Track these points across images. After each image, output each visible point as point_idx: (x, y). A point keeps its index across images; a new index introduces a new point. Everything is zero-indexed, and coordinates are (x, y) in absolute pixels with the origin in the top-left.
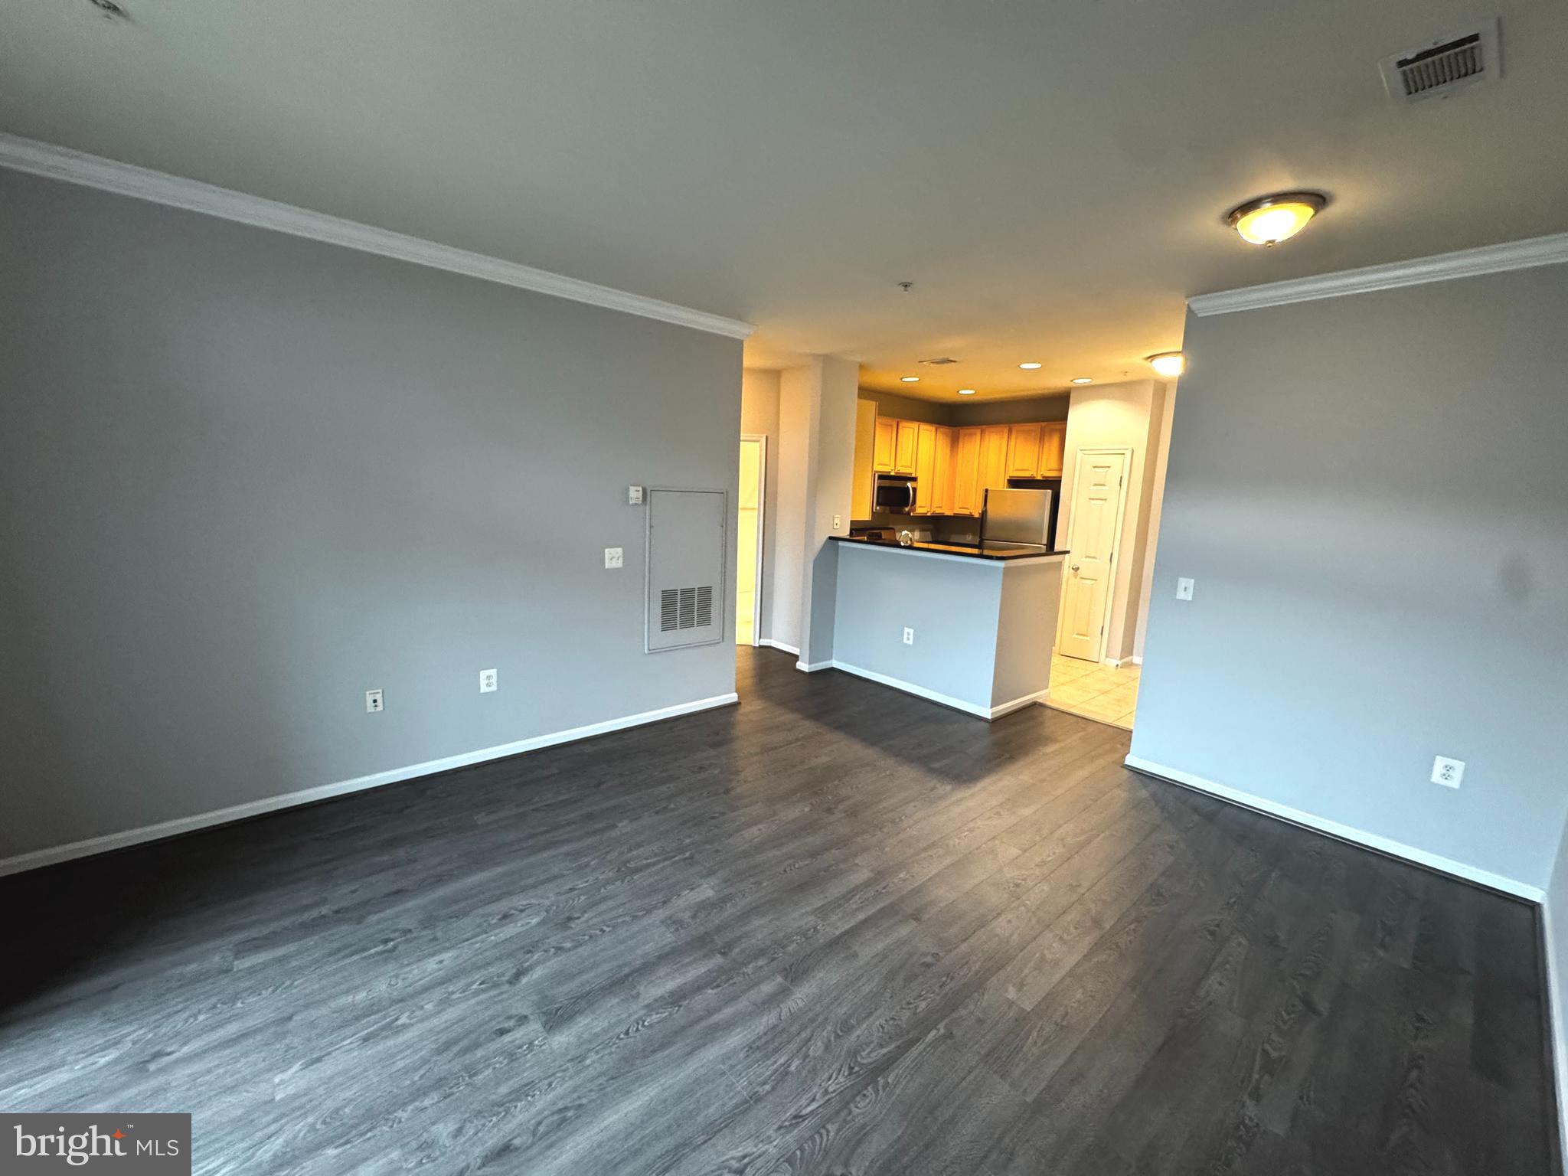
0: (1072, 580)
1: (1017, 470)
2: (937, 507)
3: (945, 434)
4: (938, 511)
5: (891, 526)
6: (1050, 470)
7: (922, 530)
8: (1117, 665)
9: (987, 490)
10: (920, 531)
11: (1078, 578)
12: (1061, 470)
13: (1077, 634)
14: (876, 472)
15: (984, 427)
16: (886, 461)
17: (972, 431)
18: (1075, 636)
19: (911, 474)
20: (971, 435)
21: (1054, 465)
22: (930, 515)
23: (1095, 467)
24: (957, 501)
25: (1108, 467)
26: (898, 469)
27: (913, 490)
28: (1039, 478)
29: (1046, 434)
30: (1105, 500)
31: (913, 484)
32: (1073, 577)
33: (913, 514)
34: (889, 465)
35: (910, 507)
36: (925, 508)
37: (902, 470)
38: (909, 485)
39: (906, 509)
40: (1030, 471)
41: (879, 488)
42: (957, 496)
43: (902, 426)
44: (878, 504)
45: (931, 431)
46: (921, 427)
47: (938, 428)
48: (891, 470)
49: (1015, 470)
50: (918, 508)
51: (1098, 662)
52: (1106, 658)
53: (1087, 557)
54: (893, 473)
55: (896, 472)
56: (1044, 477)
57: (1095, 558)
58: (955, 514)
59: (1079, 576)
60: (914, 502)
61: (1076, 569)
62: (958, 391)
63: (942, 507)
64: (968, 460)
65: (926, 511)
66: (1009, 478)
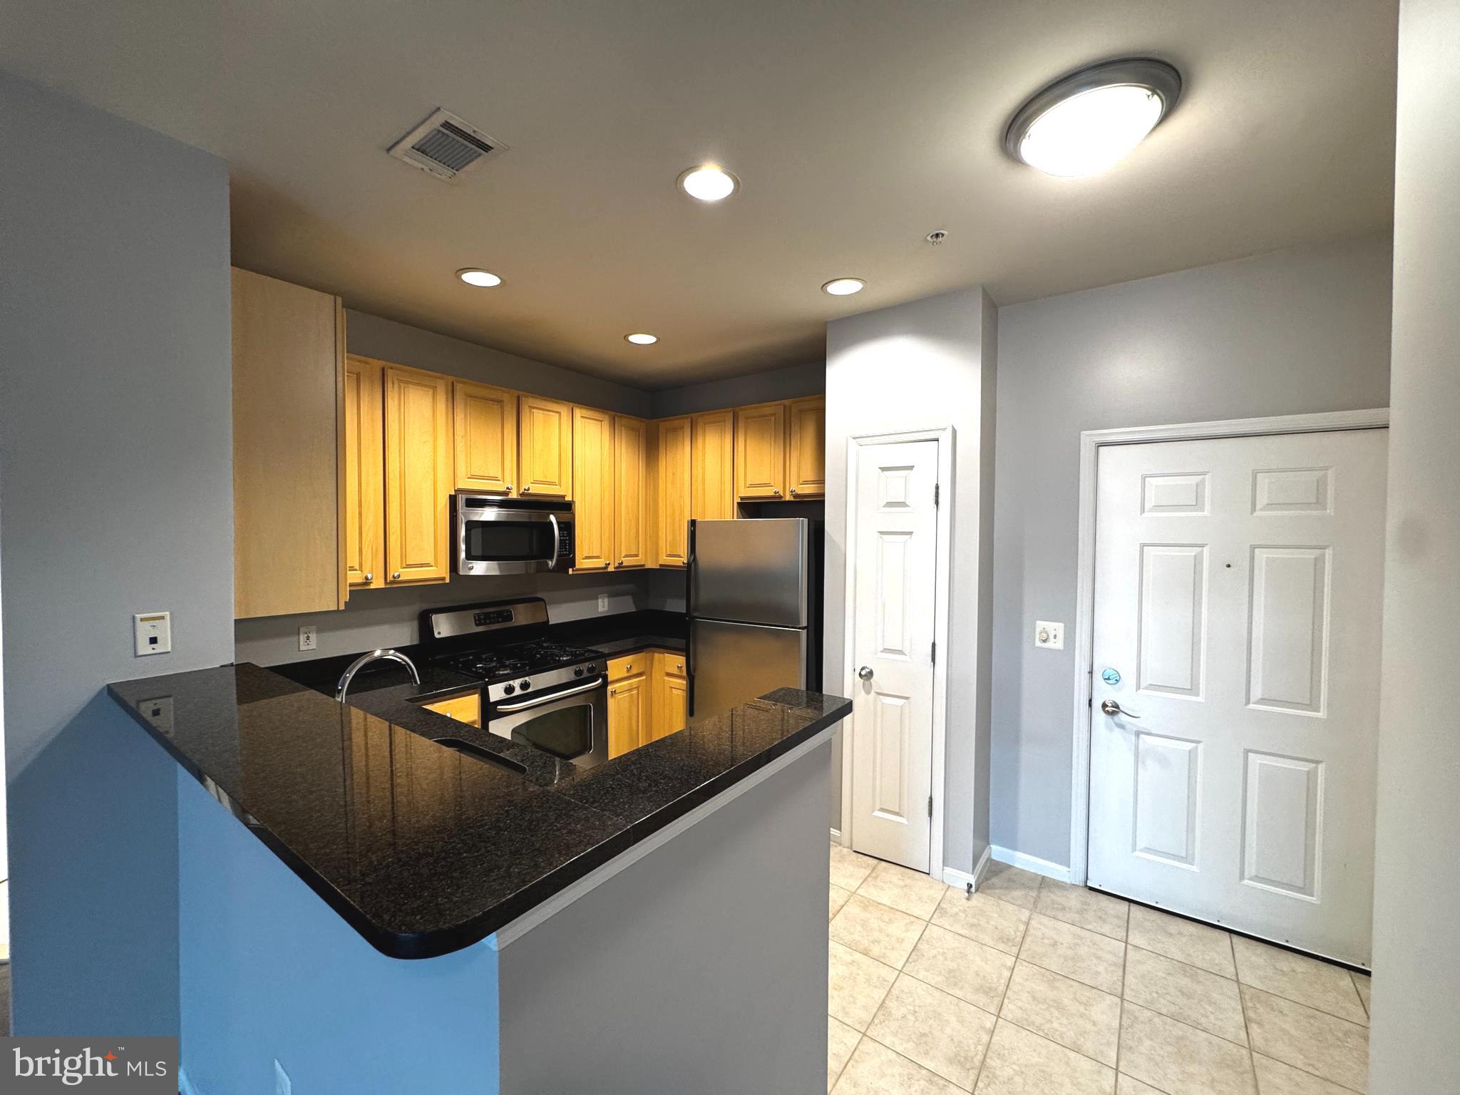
0: (862, 698)
1: (752, 486)
2: (626, 556)
3: (631, 429)
4: (628, 562)
5: (539, 595)
6: (805, 482)
7: (612, 595)
8: (970, 886)
9: (693, 523)
10: (609, 597)
11: (873, 693)
12: (821, 482)
13: (882, 810)
14: (459, 491)
15: (694, 415)
16: (494, 471)
17: (676, 423)
18: (877, 813)
19: (564, 497)
20: (676, 430)
21: (808, 472)
22: (613, 570)
23: (883, 469)
24: (662, 544)
25: (911, 468)
26: (527, 488)
27: (561, 525)
28: (788, 498)
29: (793, 419)
30: (911, 533)
31: (565, 516)
32: (863, 691)
33: (573, 570)
34: (500, 478)
35: (559, 556)
36: (598, 557)
37: (537, 489)
38: (552, 518)
39: (551, 564)
40: (772, 486)
41: (471, 525)
42: (662, 534)
43: (529, 406)
44: (470, 557)
45: (601, 421)
46: (578, 412)
47: (616, 418)
48: (508, 488)
49: (748, 485)
50: (583, 559)
51: (929, 874)
52: (944, 865)
53: (886, 650)
54: (514, 495)
55: (521, 492)
56: (797, 496)
57: (900, 652)
58: (661, 565)
59: (875, 689)
60: (570, 549)
61: (867, 675)
62: (626, 337)
63: (637, 556)
64: (673, 474)
65: (599, 563)
66: (739, 500)
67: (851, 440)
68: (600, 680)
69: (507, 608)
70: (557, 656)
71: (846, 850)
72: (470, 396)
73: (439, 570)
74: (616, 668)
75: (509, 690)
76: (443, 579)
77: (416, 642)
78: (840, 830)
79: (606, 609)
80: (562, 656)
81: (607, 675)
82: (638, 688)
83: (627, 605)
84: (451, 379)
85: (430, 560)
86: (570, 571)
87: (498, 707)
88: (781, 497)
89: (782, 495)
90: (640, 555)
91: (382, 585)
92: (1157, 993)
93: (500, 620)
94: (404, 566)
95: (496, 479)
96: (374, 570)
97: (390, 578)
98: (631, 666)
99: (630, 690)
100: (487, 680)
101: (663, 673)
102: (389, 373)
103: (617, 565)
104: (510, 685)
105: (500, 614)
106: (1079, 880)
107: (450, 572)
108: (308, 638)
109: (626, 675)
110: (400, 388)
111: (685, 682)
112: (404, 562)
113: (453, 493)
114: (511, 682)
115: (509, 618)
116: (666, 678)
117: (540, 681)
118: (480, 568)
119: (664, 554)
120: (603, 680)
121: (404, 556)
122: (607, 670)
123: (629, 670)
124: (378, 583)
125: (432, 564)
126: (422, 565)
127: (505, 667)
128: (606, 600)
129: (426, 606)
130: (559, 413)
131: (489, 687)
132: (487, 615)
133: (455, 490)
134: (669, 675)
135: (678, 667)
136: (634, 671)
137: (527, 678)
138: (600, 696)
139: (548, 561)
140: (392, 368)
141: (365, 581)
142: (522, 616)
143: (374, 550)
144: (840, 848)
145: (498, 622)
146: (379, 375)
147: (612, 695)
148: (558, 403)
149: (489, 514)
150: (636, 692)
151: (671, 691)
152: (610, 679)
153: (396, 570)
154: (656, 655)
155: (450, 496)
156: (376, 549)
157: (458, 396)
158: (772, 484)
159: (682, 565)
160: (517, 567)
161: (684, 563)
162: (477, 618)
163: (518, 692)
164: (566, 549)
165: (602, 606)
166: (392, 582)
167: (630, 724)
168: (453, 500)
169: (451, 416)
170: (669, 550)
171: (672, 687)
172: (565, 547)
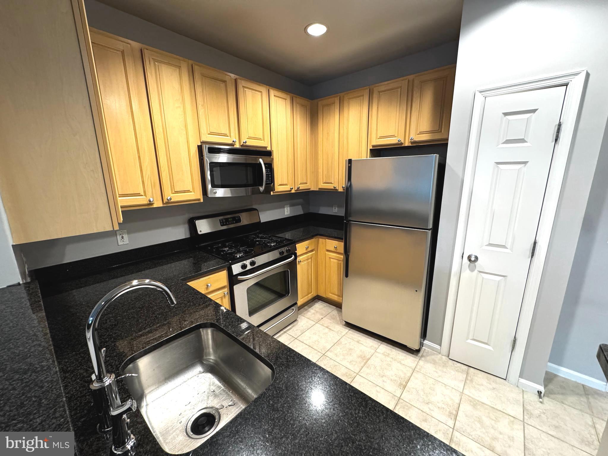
0: (466, 274)
1: (381, 137)
2: (301, 184)
3: (302, 106)
4: (302, 187)
5: (254, 207)
6: (421, 133)
7: (292, 205)
8: (540, 392)
9: (350, 161)
10: (290, 206)
11: (476, 271)
13: (474, 339)
14: (203, 143)
15: (342, 94)
16: (225, 131)
17: (330, 100)
18: (469, 341)
19: (266, 148)
21: (425, 125)
22: (294, 192)
23: (506, 114)
24: (320, 177)
25: (534, 111)
26: (245, 142)
27: (267, 165)
28: (407, 144)
29: (415, 88)
30: (525, 163)
31: (268, 159)
32: (468, 270)
33: (273, 193)
34: (228, 135)
35: (266, 184)
36: (286, 185)
37: (251, 143)
38: (261, 160)
39: (262, 189)
40: (396, 137)
41: (213, 165)
42: (320, 170)
43: (243, 86)
44: (214, 186)
45: (286, 99)
46: (273, 92)
47: (294, 98)
48: (233, 141)
49: (378, 137)
50: (279, 186)
51: (505, 380)
52: (520, 377)
53: (490, 245)
54: (237, 146)
55: (241, 145)
56: (415, 142)
57: (504, 247)
58: (319, 189)
59: (478, 268)
60: (272, 179)
61: (473, 260)
63: (306, 183)
64: (328, 133)
65: (286, 188)
66: (371, 148)
67: (478, 94)
68: (293, 257)
69: (237, 215)
70: (268, 243)
71: (444, 357)
72: (204, 76)
73: (196, 195)
74: (301, 248)
75: (244, 266)
76: (199, 200)
77: (188, 236)
78: (441, 346)
79: (289, 213)
80: (271, 243)
81: (296, 253)
82: (311, 258)
83: (299, 211)
84: (191, 62)
85: (190, 188)
86: (272, 193)
87: (239, 277)
88: (402, 144)
89: (403, 142)
90: (308, 183)
91: (161, 205)
93: (234, 222)
94: (174, 192)
95: (225, 135)
96: (154, 195)
97: (165, 201)
98: (308, 247)
99: (308, 259)
100: (230, 262)
101: (324, 250)
102: (146, 53)
103: (296, 189)
104: (244, 264)
105: (234, 218)
107: (203, 195)
108: (123, 238)
109: (305, 252)
110: (155, 64)
111: (342, 257)
112: (173, 190)
113: (200, 144)
114: (245, 262)
115: (239, 220)
116: (327, 253)
117: (261, 260)
118: (220, 193)
119: (322, 183)
120: (294, 256)
121: (172, 186)
122: (296, 250)
123: (307, 249)
124: (158, 204)
125: (191, 190)
126: (185, 192)
127: (239, 252)
128: (289, 208)
129: (192, 215)
130: (261, 92)
131: (232, 266)
132: (227, 220)
133: (201, 142)
134: (328, 251)
135: (335, 247)
136: (309, 249)
137: (253, 259)
138: (293, 266)
139: (259, 187)
140: (147, 49)
141: (149, 203)
142: (245, 220)
143: (153, 184)
144: (440, 355)
145: (233, 223)
146: (139, 54)
147: (299, 263)
148: (260, 85)
149: (223, 158)
150: (310, 260)
151: (330, 260)
152: (298, 255)
153: (169, 195)
154: (320, 239)
155: (198, 146)
157: (197, 76)
158: (396, 135)
159: (342, 189)
160: (241, 192)
161: (334, 187)
162: (221, 221)
163: (249, 267)
164: (269, 180)
165: (287, 212)
166: (167, 203)
167: (308, 277)
168: (200, 148)
169: (193, 91)
170: (324, 180)
171: (330, 258)
172: (269, 179)
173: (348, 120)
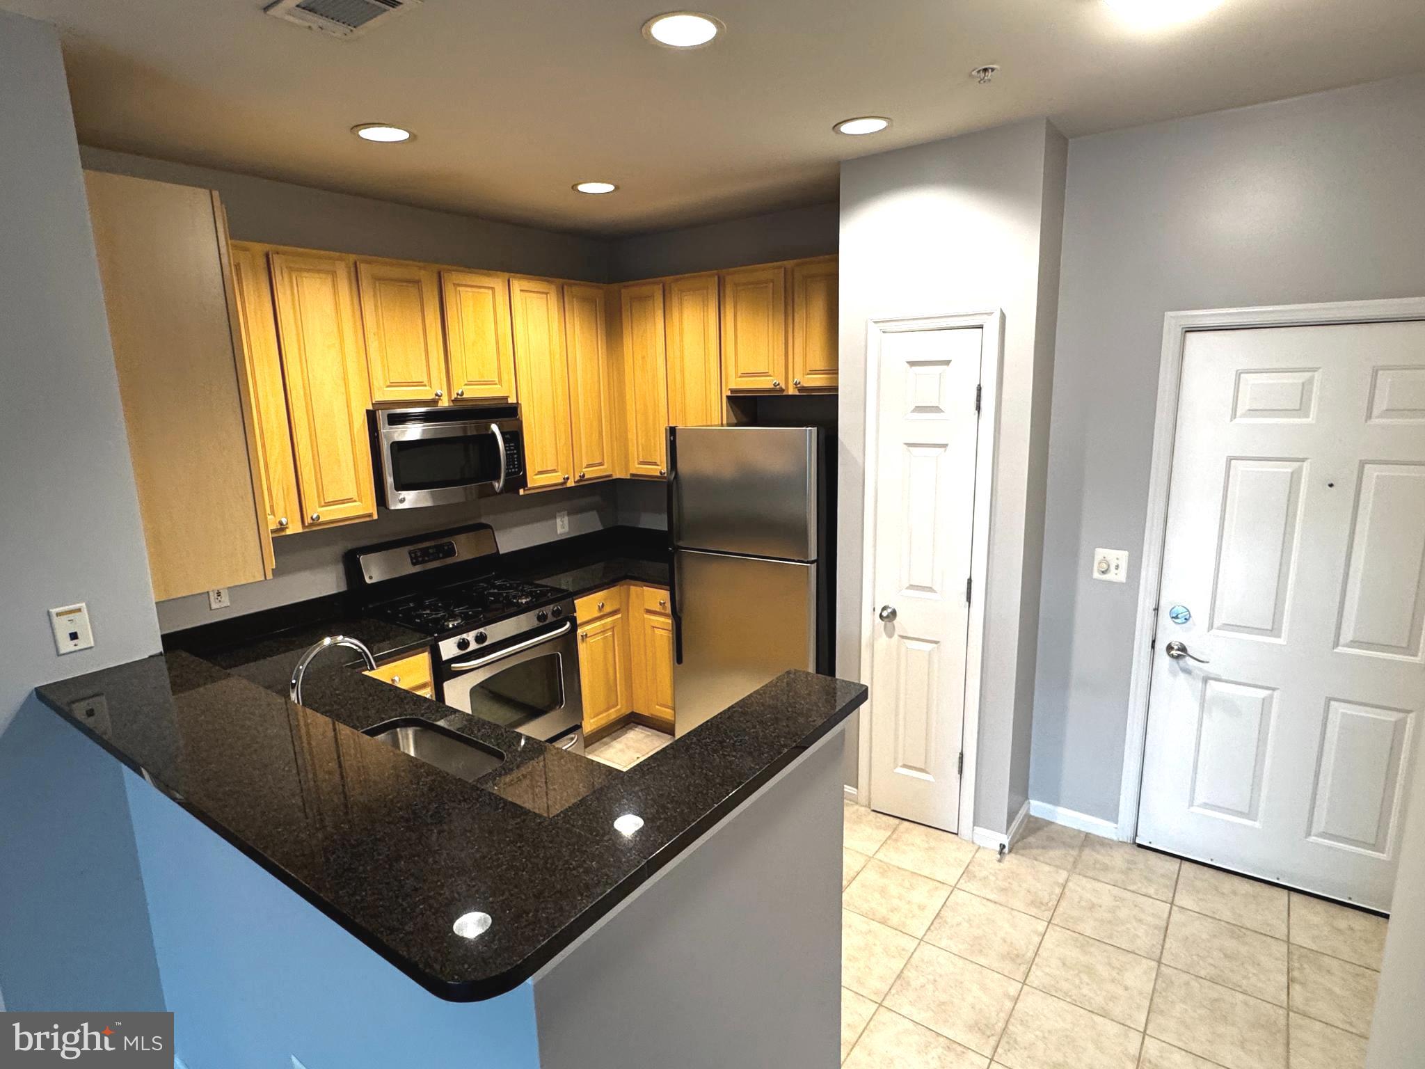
0: (883, 641)
1: (745, 375)
2: (588, 466)
3: (584, 300)
4: (591, 473)
5: (484, 520)
6: (814, 372)
7: (573, 512)
8: (1003, 847)
9: (672, 431)
10: (569, 514)
11: (896, 637)
12: (833, 371)
13: (905, 766)
14: (377, 405)
15: (668, 279)
16: (418, 373)
17: (645, 290)
18: (900, 770)
19: (506, 398)
20: (644, 299)
21: (817, 359)
22: (573, 484)
23: (912, 364)
24: (632, 449)
25: (947, 362)
26: (460, 393)
27: (508, 436)
28: (791, 391)
29: (796, 288)
30: (945, 446)
31: (510, 424)
32: (884, 634)
33: (524, 490)
34: (426, 383)
35: (507, 475)
36: (554, 471)
37: (472, 392)
38: (494, 428)
39: (498, 485)
40: (770, 376)
41: (399, 447)
42: (631, 436)
43: (454, 284)
44: (401, 486)
45: (547, 293)
46: (517, 285)
47: (565, 287)
48: (437, 395)
49: (739, 374)
50: (536, 475)
51: (957, 834)
52: (974, 825)
53: (912, 587)
54: (445, 403)
55: (453, 398)
56: (802, 389)
57: (930, 589)
58: (632, 475)
59: (898, 631)
60: (519, 463)
61: (889, 616)
62: (574, 187)
63: (601, 464)
64: (643, 358)
65: (554, 479)
66: (729, 394)
67: (871, 325)
68: (568, 625)
69: (446, 540)
70: (514, 597)
71: (863, 809)
72: (377, 279)
73: (365, 506)
74: (586, 607)
75: (463, 645)
76: (370, 515)
77: (343, 588)
78: (857, 787)
79: (567, 529)
80: (520, 597)
81: (575, 617)
82: (613, 628)
83: (592, 523)
84: (352, 257)
85: (353, 494)
86: (521, 492)
87: (453, 665)
88: (782, 390)
89: (784, 387)
90: (606, 464)
91: (300, 530)
92: (1198, 955)
93: (441, 555)
94: (323, 504)
95: (420, 384)
96: (288, 513)
97: (308, 521)
98: (603, 604)
99: (604, 632)
100: (436, 635)
101: (642, 611)
102: (277, 261)
103: (577, 478)
104: (463, 639)
105: (439, 548)
106: (1126, 836)
107: (378, 505)
108: (218, 594)
109: (599, 614)
110: (291, 278)
111: (670, 621)
112: (322, 499)
113: (370, 408)
114: (464, 636)
115: (451, 552)
116: (647, 616)
117: (497, 631)
118: (410, 499)
119: (636, 462)
120: (571, 623)
121: (320, 491)
122: (575, 612)
123: (601, 608)
124: (295, 528)
125: (356, 498)
126: (343, 502)
127: (454, 617)
128: (566, 519)
129: (350, 546)
130: (492, 288)
131: (440, 643)
132: (425, 552)
133: (373, 404)
134: (649, 612)
135: (660, 604)
136: (607, 609)
137: (482, 630)
138: (569, 644)
139: (493, 482)
140: (278, 253)
141: (279, 527)
142: (465, 550)
143: (285, 488)
144: (856, 807)
145: (439, 558)
146: (262, 262)
147: (583, 640)
148: (489, 276)
149: (417, 431)
150: (611, 633)
151: (654, 631)
152: (579, 622)
153: (315, 510)
154: (633, 588)
155: (368, 411)
156: (288, 489)
157: (365, 283)
158: (771, 373)
159: (659, 475)
160: (455, 494)
161: (661, 473)
162: (413, 555)
163: (473, 646)
164: (514, 465)
165: (562, 527)
166: (311, 525)
167: (607, 673)
168: (371, 416)
169: (357, 307)
170: (641, 456)
171: (653, 627)
172: (514, 463)
173: (681, 335)
